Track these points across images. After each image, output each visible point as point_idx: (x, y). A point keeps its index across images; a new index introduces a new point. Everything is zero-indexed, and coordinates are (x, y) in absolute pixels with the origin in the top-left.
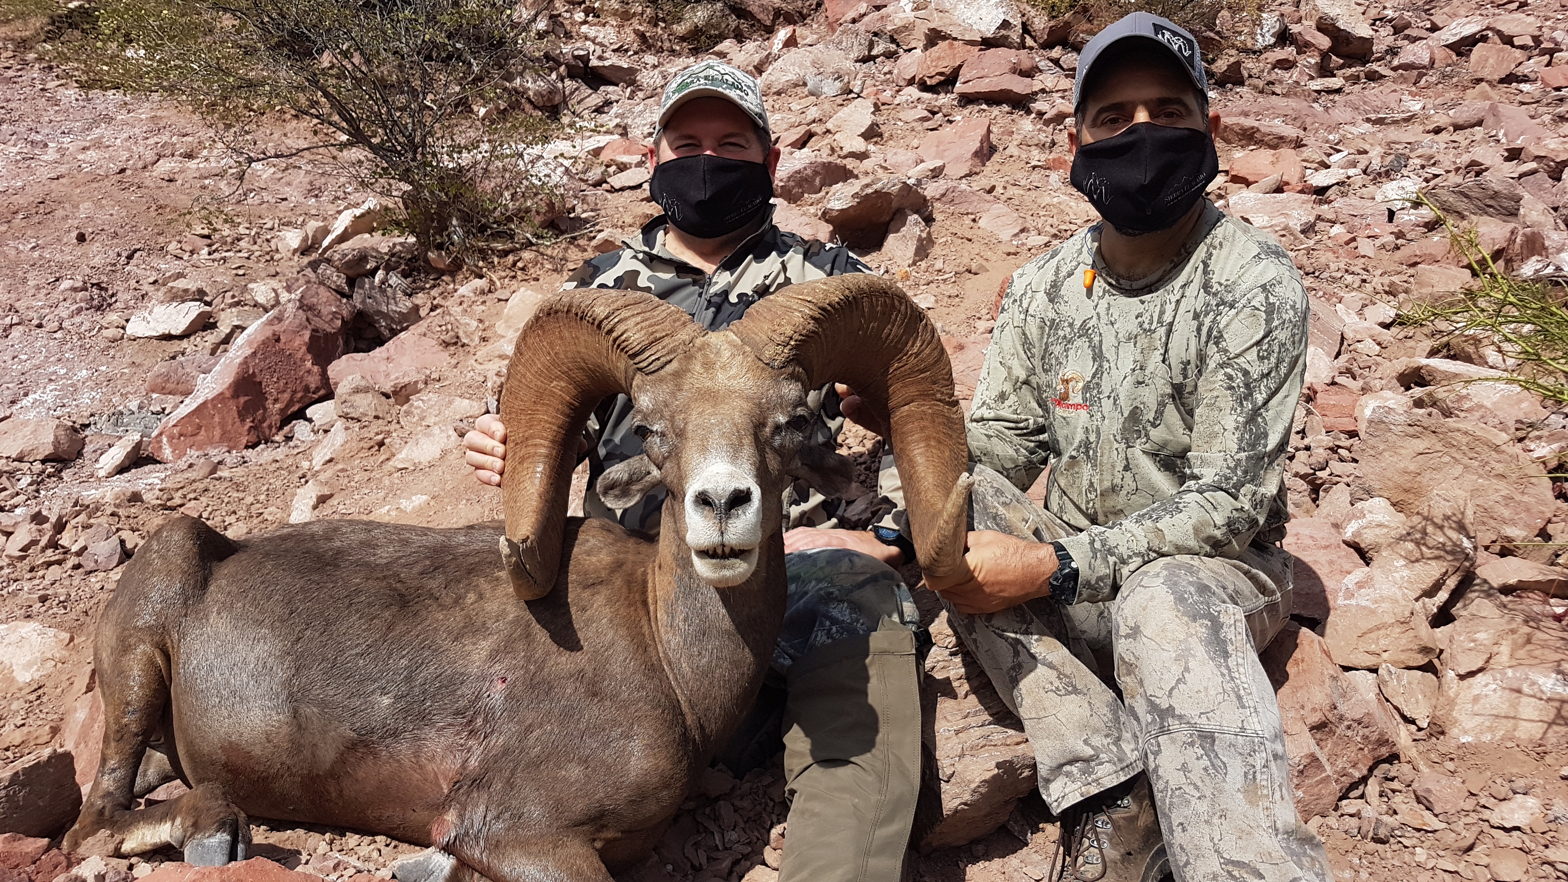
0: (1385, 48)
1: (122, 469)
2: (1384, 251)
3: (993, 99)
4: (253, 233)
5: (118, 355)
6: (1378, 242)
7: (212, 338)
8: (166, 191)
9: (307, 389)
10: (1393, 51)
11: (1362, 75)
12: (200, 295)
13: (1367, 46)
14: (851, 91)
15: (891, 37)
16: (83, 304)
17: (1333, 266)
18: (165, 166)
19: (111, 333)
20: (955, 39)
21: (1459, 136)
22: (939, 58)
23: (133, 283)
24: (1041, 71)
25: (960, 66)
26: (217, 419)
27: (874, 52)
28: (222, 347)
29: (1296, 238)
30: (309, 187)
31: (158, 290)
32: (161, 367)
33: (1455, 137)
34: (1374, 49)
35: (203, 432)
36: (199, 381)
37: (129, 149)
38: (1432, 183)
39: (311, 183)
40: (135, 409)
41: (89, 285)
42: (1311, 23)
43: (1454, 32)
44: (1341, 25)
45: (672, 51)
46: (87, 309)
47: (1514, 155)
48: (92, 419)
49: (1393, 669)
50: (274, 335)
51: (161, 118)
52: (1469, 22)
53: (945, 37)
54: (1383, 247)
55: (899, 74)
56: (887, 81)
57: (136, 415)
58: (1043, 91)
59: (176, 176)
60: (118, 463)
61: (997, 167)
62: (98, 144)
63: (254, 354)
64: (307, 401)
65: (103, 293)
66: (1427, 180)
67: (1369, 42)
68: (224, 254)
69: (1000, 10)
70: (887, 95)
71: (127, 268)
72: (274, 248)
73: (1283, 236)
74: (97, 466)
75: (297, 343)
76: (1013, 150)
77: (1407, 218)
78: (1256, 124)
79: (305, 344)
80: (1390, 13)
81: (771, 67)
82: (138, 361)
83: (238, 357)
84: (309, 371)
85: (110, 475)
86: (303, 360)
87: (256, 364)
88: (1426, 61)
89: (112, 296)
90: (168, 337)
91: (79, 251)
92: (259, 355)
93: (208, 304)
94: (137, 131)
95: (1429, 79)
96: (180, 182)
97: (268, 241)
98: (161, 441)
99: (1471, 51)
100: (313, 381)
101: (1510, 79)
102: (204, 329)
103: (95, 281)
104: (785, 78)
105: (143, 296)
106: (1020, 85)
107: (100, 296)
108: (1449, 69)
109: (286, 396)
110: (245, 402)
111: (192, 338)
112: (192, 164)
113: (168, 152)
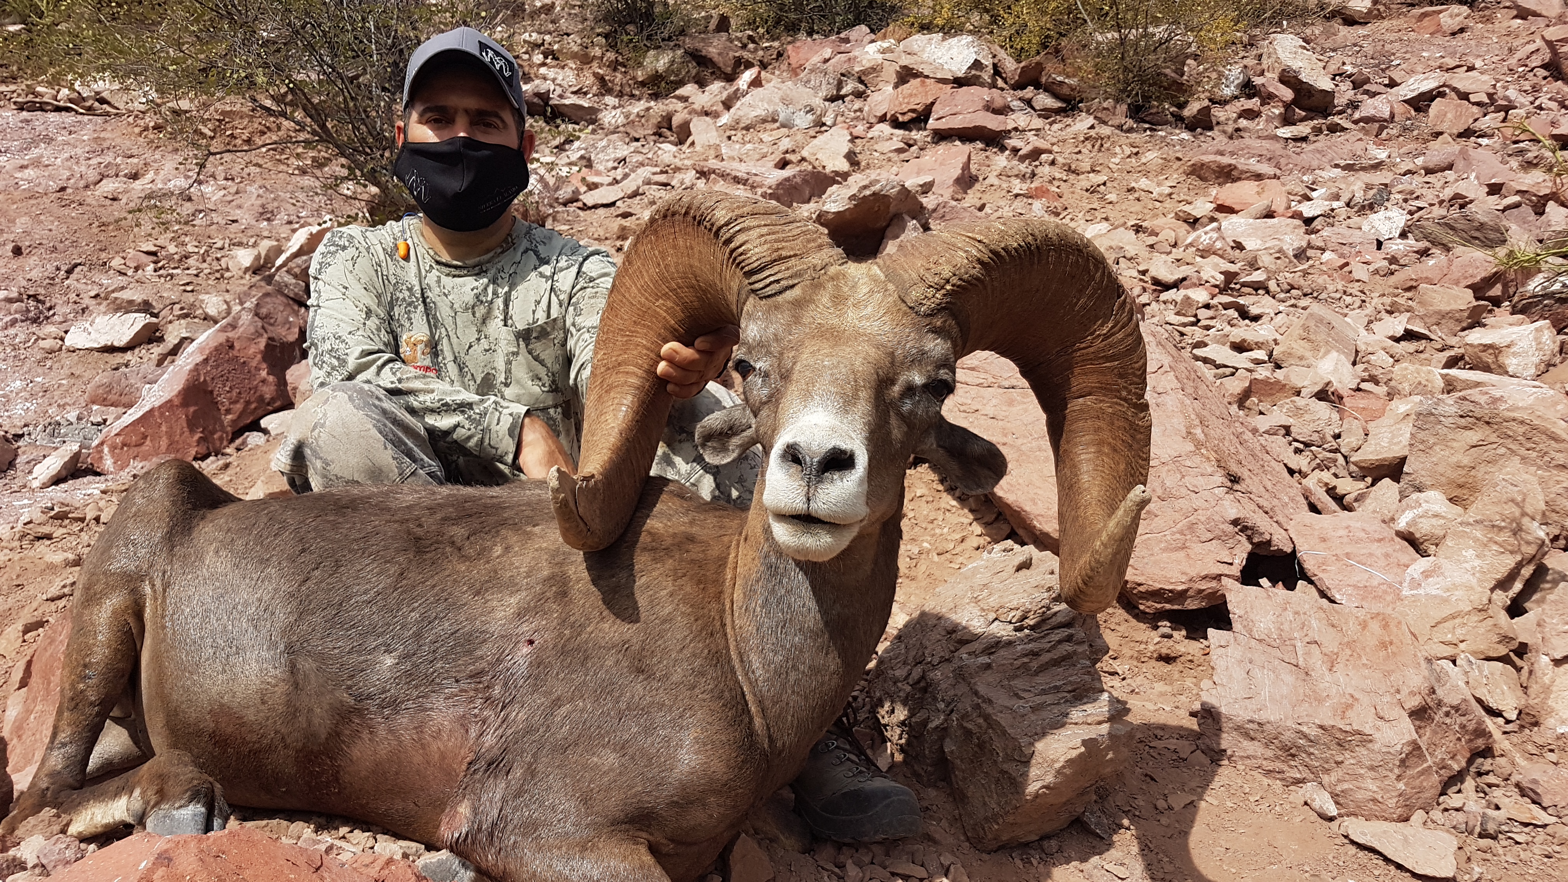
0: (1346, 102)
1: (57, 480)
2: (1378, 277)
3: (967, 135)
4: (202, 252)
5: (56, 366)
6: (1372, 268)
7: (157, 350)
8: (110, 209)
9: (261, 399)
10: (1354, 105)
11: (1324, 127)
12: (146, 307)
13: (1328, 99)
14: (824, 124)
15: (859, 78)
16: (17, 316)
17: (1331, 288)
18: (109, 186)
19: (48, 344)
20: (927, 77)
21: (1430, 178)
22: (911, 95)
23: (73, 297)
24: (1012, 110)
25: (933, 104)
26: (164, 428)
27: (843, 92)
28: (169, 358)
29: (1291, 262)
30: (261, 210)
31: (100, 304)
32: (102, 378)
33: (1427, 179)
34: (1336, 102)
35: (148, 442)
36: (144, 392)
37: (70, 169)
38: (1416, 216)
39: (263, 206)
40: (74, 420)
41: (25, 297)
42: (1274, 76)
43: (1412, 87)
44: (1303, 77)
45: (632, 96)
46: (22, 321)
47: (1495, 189)
48: (25, 429)
49: (1472, 659)
50: (228, 341)
51: (104, 139)
52: (1426, 79)
53: (917, 75)
54: (1376, 272)
55: (870, 110)
56: (857, 118)
57: (75, 426)
58: (1016, 129)
59: (120, 197)
60: (54, 473)
61: (979, 195)
62: (37, 163)
63: (206, 360)
64: (260, 412)
65: (40, 305)
66: (1411, 213)
67: (1330, 95)
68: (171, 271)
69: (972, 50)
70: (860, 129)
71: (67, 282)
72: (224, 266)
73: (1278, 258)
74: (30, 478)
75: (252, 351)
76: (992, 179)
77: (1395, 247)
78: (1233, 162)
79: (261, 352)
80: (1349, 69)
81: (739, 103)
82: (77, 373)
83: (188, 364)
84: (264, 381)
85: (44, 486)
86: (258, 369)
87: (208, 372)
88: (1387, 115)
89: (50, 308)
90: (110, 349)
91: (15, 264)
92: (211, 362)
93: (156, 316)
94: (79, 151)
95: (1390, 131)
96: (124, 201)
97: (218, 259)
98: (102, 451)
99: (1429, 106)
100: (268, 391)
101: (1467, 134)
102: (150, 341)
103: (31, 293)
104: (754, 114)
105: (83, 310)
106: (993, 123)
107: (37, 308)
108: (1408, 122)
109: (239, 407)
110: (195, 412)
111: (137, 351)
112: (137, 185)
113: (112, 172)
